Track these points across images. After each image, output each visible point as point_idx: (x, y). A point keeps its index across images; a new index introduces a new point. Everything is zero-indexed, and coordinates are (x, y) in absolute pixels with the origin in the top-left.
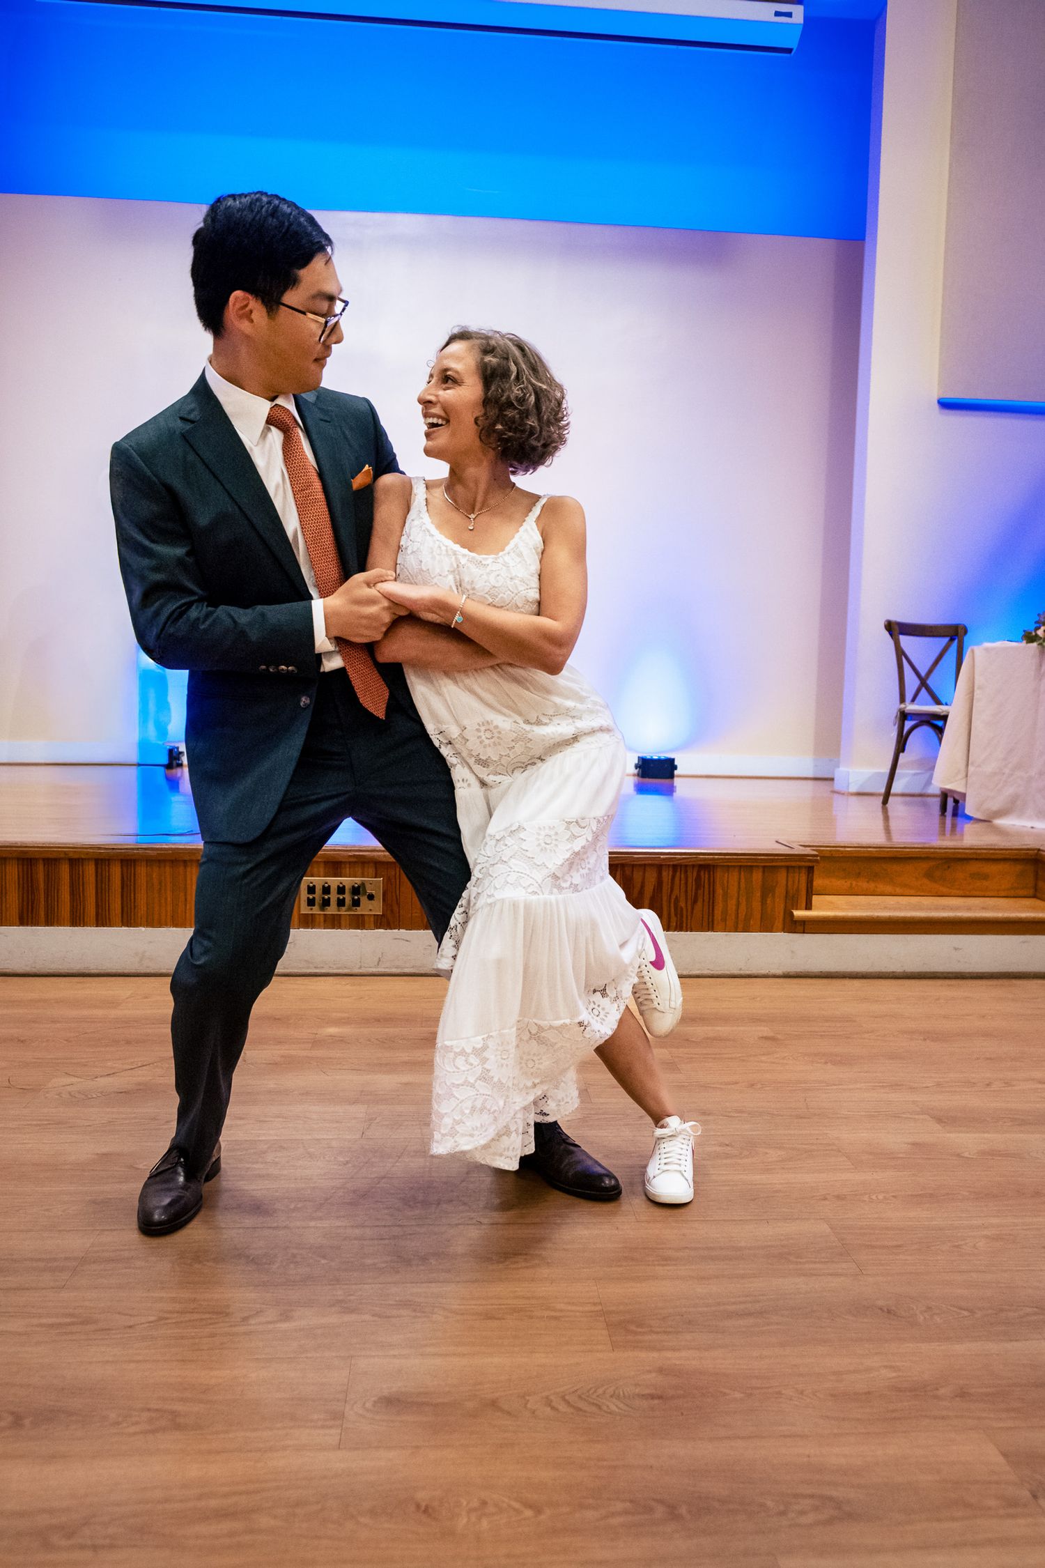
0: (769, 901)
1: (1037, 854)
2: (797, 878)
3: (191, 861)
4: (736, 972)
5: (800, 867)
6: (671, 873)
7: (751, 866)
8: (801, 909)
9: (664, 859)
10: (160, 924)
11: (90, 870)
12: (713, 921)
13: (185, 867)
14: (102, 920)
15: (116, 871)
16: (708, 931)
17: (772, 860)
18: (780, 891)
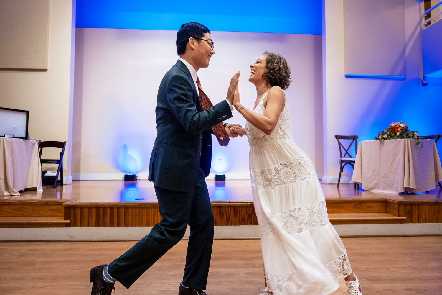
1: (385, 200)
3: (144, 207)
10: (135, 226)
11: (116, 210)
13: (143, 209)
14: (119, 225)
15: (123, 210)
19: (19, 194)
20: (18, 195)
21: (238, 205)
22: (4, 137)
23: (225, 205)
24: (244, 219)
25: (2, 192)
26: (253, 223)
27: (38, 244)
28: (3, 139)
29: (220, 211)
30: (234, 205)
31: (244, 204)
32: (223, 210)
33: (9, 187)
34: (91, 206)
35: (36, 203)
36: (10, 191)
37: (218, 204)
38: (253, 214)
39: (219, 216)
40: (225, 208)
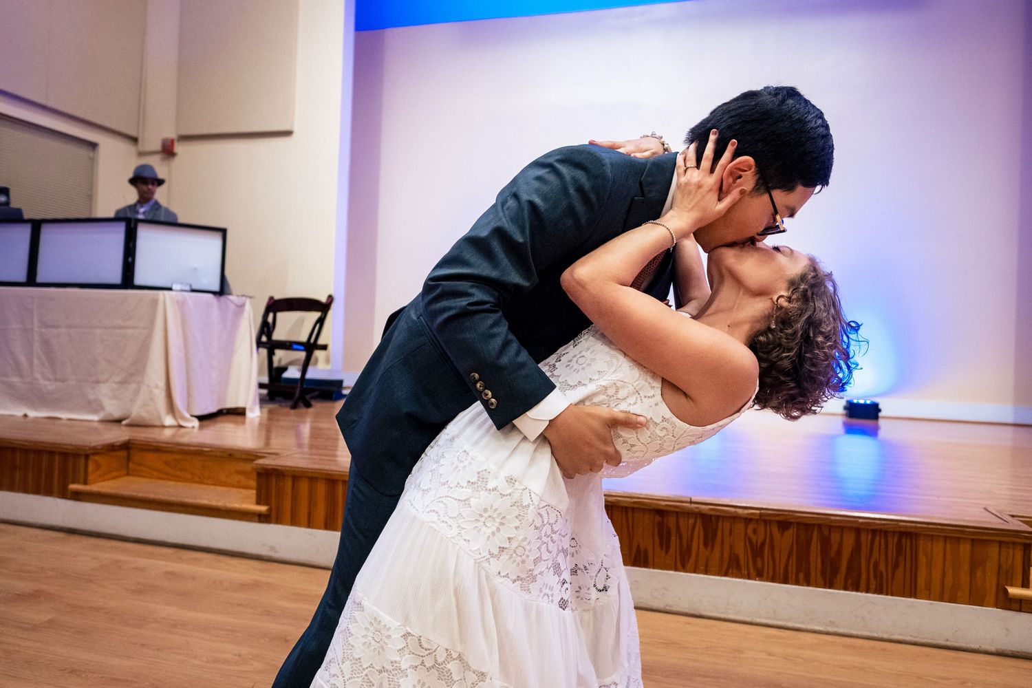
0: (979, 574)
2: (1011, 554)
4: (942, 642)
5: (1014, 543)
6: (870, 537)
7: (958, 539)
8: (1016, 586)
9: (862, 523)
12: (916, 588)
16: (911, 597)
17: (982, 534)
18: (991, 567)
19: (196, 423)
20: (193, 427)
21: (719, 514)
22: (170, 289)
23: (677, 510)
24: (737, 559)
25: (159, 418)
26: (768, 573)
27: (196, 559)
28: (164, 295)
29: (661, 525)
30: (703, 512)
31: (740, 511)
32: (672, 522)
33: (175, 407)
34: (316, 475)
35: (210, 454)
36: (177, 415)
37: (655, 504)
38: (767, 547)
39: (657, 539)
40: (677, 517)
